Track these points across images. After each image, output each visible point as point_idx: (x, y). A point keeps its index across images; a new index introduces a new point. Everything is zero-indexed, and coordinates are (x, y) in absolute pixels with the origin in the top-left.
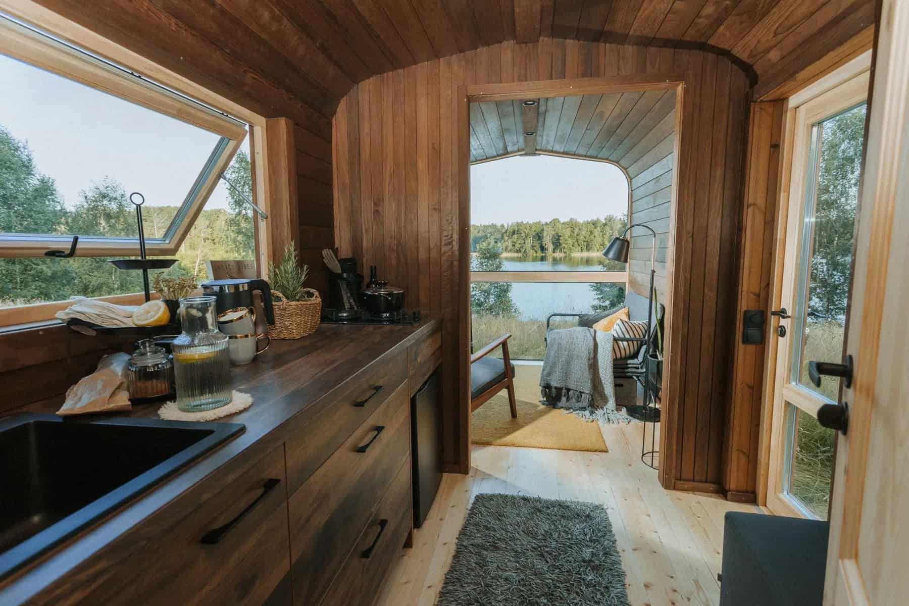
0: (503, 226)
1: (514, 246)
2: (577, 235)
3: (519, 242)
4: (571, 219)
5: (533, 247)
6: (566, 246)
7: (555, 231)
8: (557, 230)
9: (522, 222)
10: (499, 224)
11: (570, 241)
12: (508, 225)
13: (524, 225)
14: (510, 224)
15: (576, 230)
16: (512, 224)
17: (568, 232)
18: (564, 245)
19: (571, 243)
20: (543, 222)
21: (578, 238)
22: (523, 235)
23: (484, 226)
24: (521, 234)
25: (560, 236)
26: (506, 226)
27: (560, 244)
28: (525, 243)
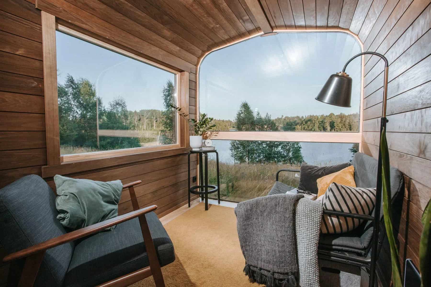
0: (303, 117)
1: (308, 127)
2: (344, 122)
3: (311, 125)
4: (341, 114)
5: (319, 128)
6: (338, 128)
7: (331, 119)
8: (332, 119)
9: (313, 115)
10: (301, 117)
11: (340, 125)
12: (306, 117)
13: (314, 116)
14: (307, 116)
15: (344, 119)
16: (308, 116)
17: (339, 120)
18: (336, 127)
19: (341, 126)
20: (325, 115)
21: (345, 123)
22: (314, 122)
23: (293, 117)
24: (312, 121)
25: (335, 122)
26: (304, 117)
27: (335, 127)
28: (314, 126)
